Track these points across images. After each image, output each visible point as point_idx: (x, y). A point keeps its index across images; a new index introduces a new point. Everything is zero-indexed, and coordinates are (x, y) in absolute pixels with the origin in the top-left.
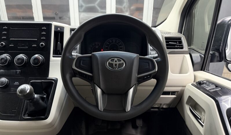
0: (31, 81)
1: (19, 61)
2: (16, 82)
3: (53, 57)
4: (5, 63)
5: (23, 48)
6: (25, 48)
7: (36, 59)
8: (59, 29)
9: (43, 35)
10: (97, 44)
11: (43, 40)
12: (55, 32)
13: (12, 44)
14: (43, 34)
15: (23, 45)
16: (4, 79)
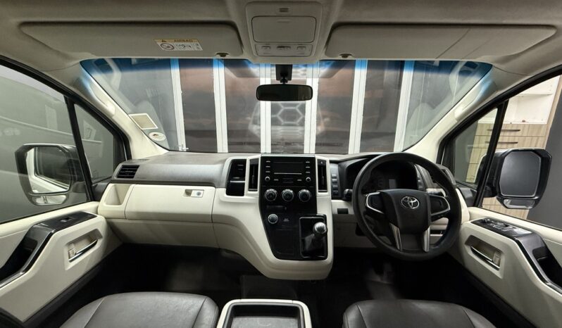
0: (300, 218)
1: (288, 196)
3: (319, 192)
4: (273, 198)
5: (288, 182)
6: (290, 182)
8: (322, 163)
9: (308, 170)
11: (308, 175)
12: (318, 166)
13: (276, 178)
14: (307, 168)
15: (288, 179)
16: (273, 216)
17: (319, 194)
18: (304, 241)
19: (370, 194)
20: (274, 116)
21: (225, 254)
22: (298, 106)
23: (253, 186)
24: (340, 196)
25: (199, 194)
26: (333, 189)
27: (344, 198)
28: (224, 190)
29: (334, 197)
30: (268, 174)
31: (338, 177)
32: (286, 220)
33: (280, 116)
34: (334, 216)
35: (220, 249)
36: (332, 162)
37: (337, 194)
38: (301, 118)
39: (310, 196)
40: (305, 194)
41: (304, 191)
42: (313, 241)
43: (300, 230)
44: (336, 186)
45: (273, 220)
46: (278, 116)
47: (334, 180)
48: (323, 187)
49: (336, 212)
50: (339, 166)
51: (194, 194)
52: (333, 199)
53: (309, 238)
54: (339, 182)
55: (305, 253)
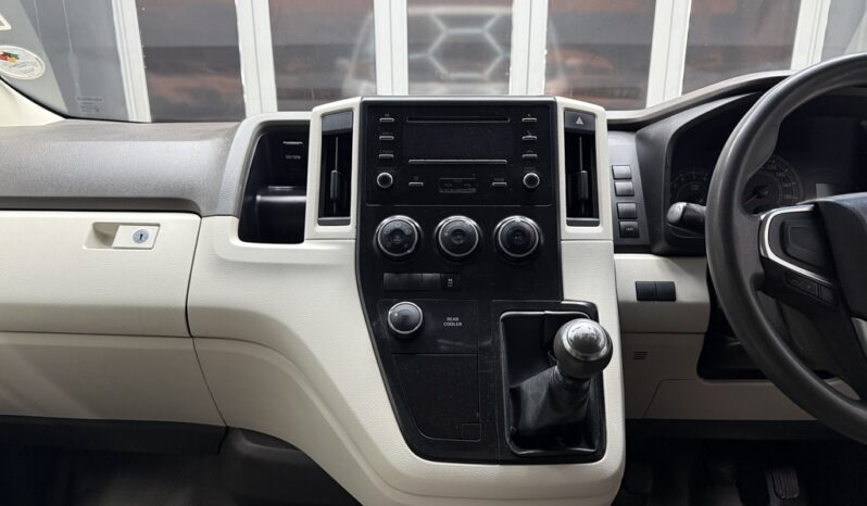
0: (503, 315)
1: (459, 240)
2: (448, 319)
3: (570, 224)
4: (406, 246)
5: (459, 191)
6: (465, 191)
7: (519, 231)
8: (579, 121)
9: (529, 145)
10: (694, 177)
11: (531, 163)
12: (568, 133)
13: (416, 178)
14: (526, 141)
15: (458, 179)
16: (408, 308)
17: (568, 231)
18: (516, 395)
19: (776, 212)
20: (417, 56)
21: (247, 446)
22: (489, 24)
23: (333, 208)
24: (644, 238)
25: (141, 237)
26: (620, 216)
27: (661, 246)
28: (232, 223)
29: (625, 242)
30: (386, 164)
31: (637, 176)
32: (452, 322)
33: (436, 55)
34: (623, 309)
35: (228, 430)
36: (614, 126)
37: (634, 234)
38: (498, 61)
39: (538, 238)
40: (518, 231)
41: (517, 219)
42: (552, 392)
43: (503, 356)
44: (633, 206)
45: (404, 322)
46: (430, 55)
47: (621, 185)
48: (584, 207)
49: (631, 295)
50: (641, 140)
51: (123, 237)
52: (619, 249)
53: (535, 386)
54: (639, 193)
55: (521, 439)
